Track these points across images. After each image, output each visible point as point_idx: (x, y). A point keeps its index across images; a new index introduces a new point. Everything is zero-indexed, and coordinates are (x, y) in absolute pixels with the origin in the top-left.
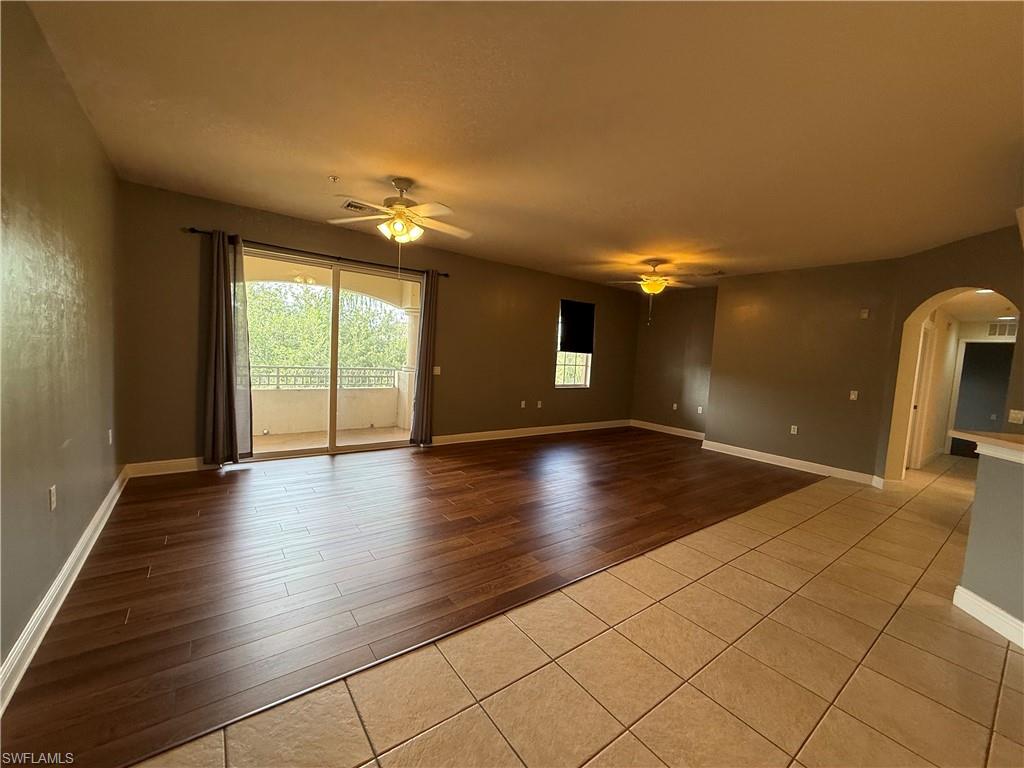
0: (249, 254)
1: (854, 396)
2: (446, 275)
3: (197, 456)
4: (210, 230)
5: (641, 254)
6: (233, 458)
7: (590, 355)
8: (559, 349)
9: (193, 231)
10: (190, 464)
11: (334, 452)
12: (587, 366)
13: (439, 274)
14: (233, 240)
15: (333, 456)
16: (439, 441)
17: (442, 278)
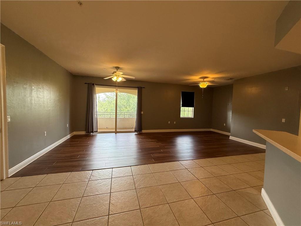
0: (96, 87)
1: (283, 120)
2: (144, 88)
3: (85, 131)
4: (89, 83)
5: (198, 76)
6: (93, 132)
7: (193, 108)
8: (181, 106)
9: (86, 83)
10: (83, 133)
11: (116, 132)
12: (192, 111)
13: (142, 87)
14: (93, 84)
15: (116, 133)
16: (144, 131)
17: (143, 89)
